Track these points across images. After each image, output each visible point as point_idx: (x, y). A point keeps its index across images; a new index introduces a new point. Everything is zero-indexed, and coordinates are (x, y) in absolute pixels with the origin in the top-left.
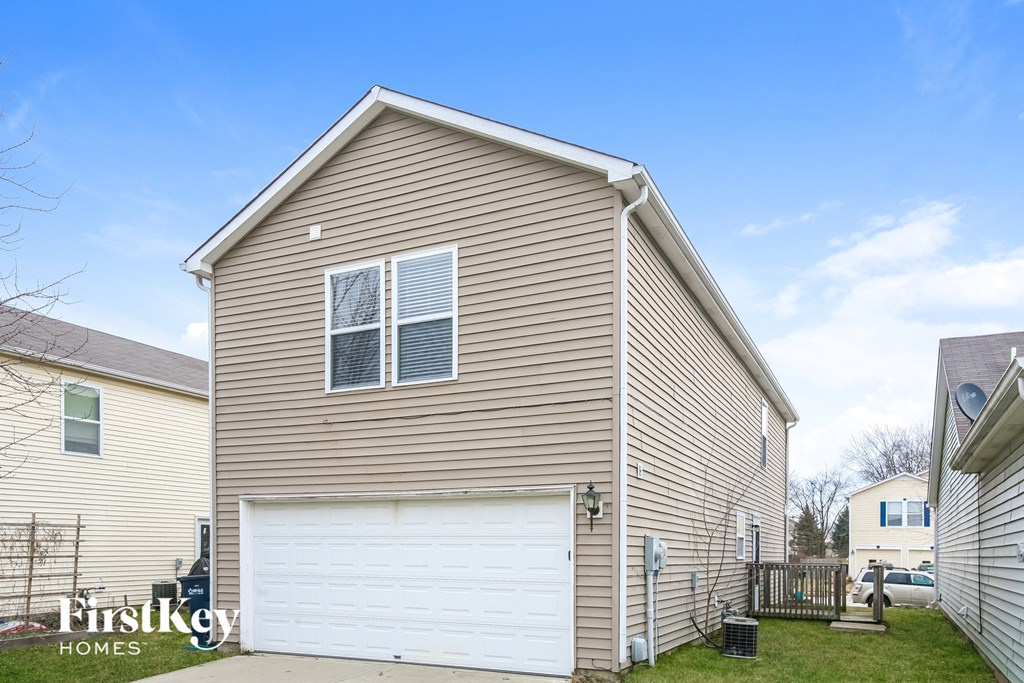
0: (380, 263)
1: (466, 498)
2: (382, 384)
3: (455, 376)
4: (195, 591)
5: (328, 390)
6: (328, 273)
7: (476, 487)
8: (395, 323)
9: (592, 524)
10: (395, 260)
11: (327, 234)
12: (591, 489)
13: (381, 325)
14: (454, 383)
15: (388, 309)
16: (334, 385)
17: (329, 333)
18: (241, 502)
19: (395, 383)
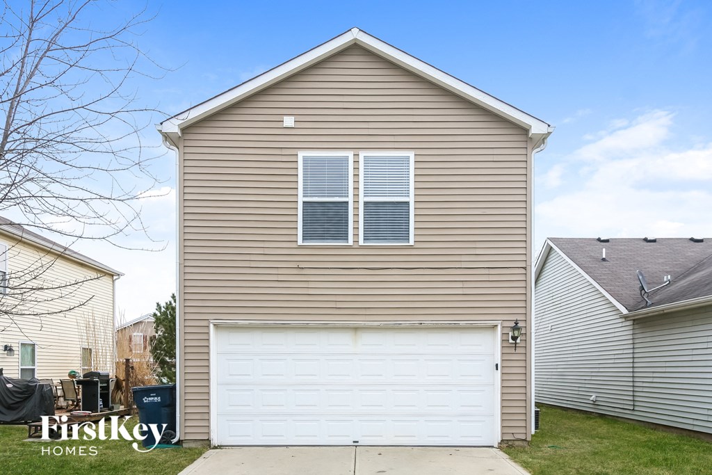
0: (350, 154)
1: (420, 328)
2: (351, 242)
3: (412, 242)
4: (151, 399)
5: (300, 242)
6: (301, 155)
7: (428, 320)
8: (362, 199)
9: (516, 347)
10: (362, 154)
11: (299, 125)
12: (516, 324)
13: (350, 199)
14: (411, 247)
15: (356, 189)
16: (304, 239)
17: (301, 199)
18: (211, 326)
19: (361, 242)
